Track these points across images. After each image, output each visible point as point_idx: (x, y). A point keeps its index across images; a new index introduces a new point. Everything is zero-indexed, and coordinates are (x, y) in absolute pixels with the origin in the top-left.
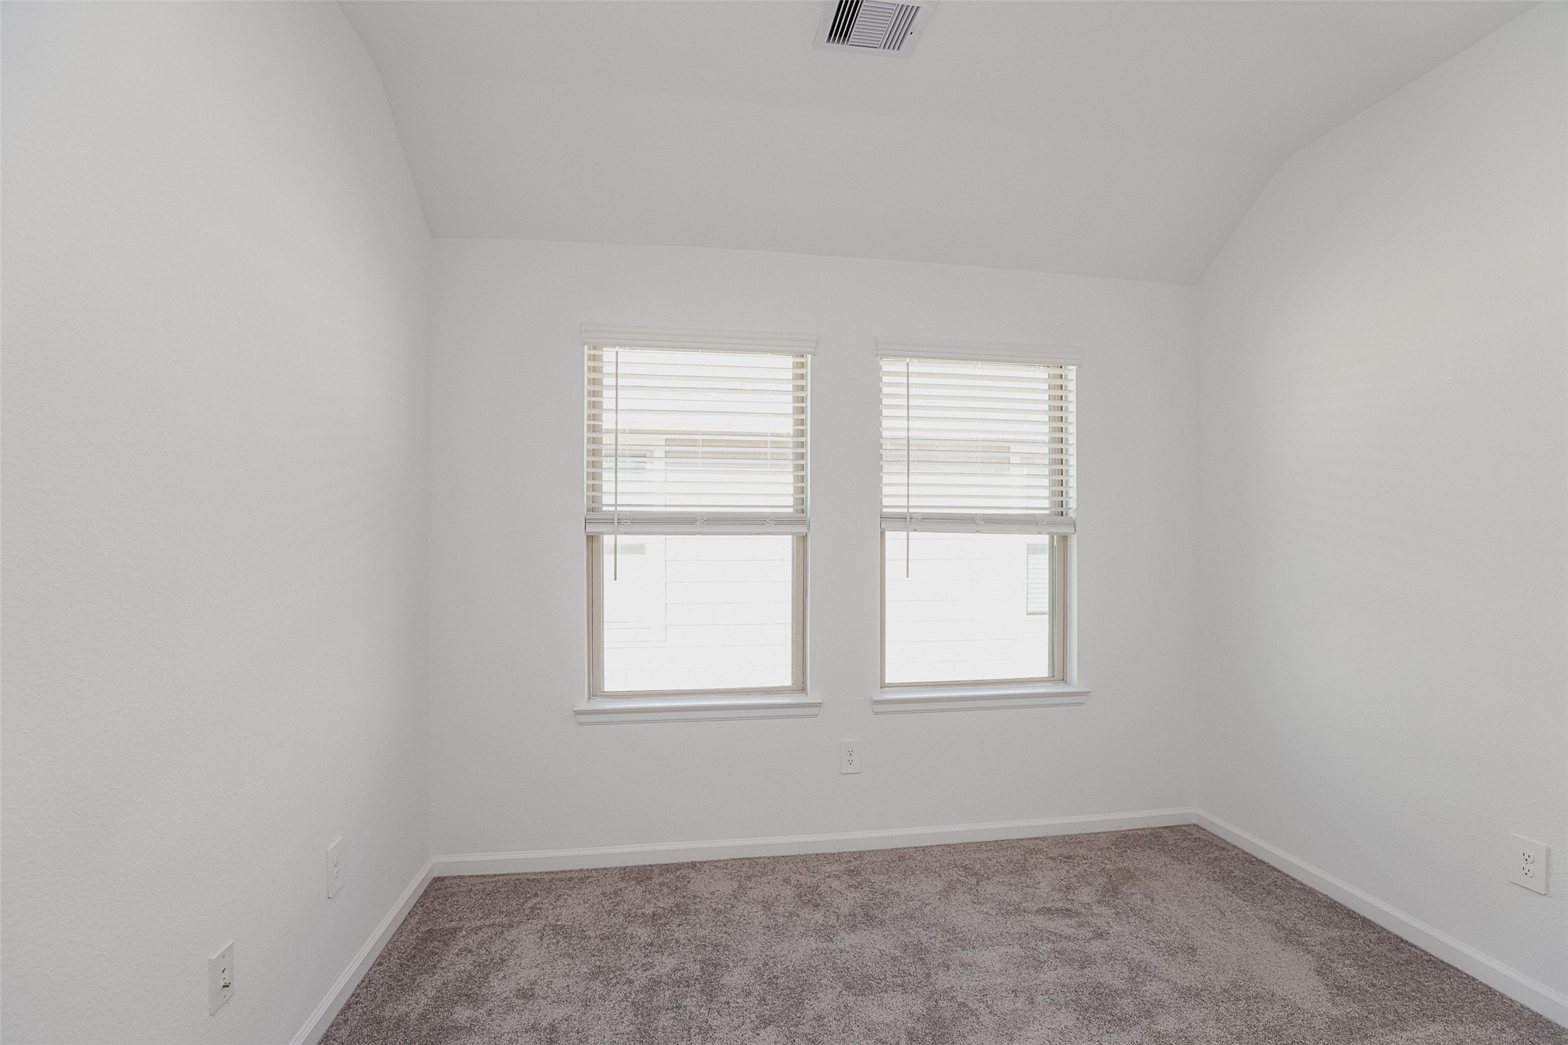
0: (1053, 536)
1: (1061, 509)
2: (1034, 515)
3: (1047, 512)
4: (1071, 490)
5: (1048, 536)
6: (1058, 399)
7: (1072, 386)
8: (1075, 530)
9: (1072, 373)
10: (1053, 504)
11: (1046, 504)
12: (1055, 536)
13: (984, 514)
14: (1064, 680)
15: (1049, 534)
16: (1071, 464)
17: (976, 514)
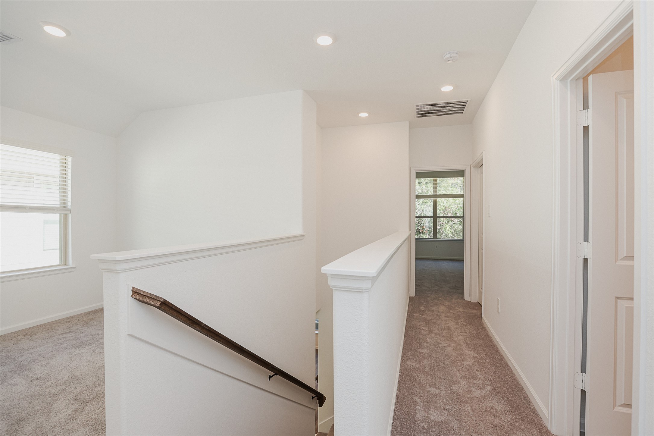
0: (61, 215)
1: (65, 205)
2: (53, 207)
3: (59, 206)
4: (69, 199)
5: (59, 214)
6: (64, 167)
7: (70, 163)
8: (71, 213)
9: (70, 159)
10: (61, 203)
11: (59, 203)
12: (62, 215)
13: (30, 206)
14: (66, 264)
15: (59, 213)
16: (69, 186)
17: (26, 206)
